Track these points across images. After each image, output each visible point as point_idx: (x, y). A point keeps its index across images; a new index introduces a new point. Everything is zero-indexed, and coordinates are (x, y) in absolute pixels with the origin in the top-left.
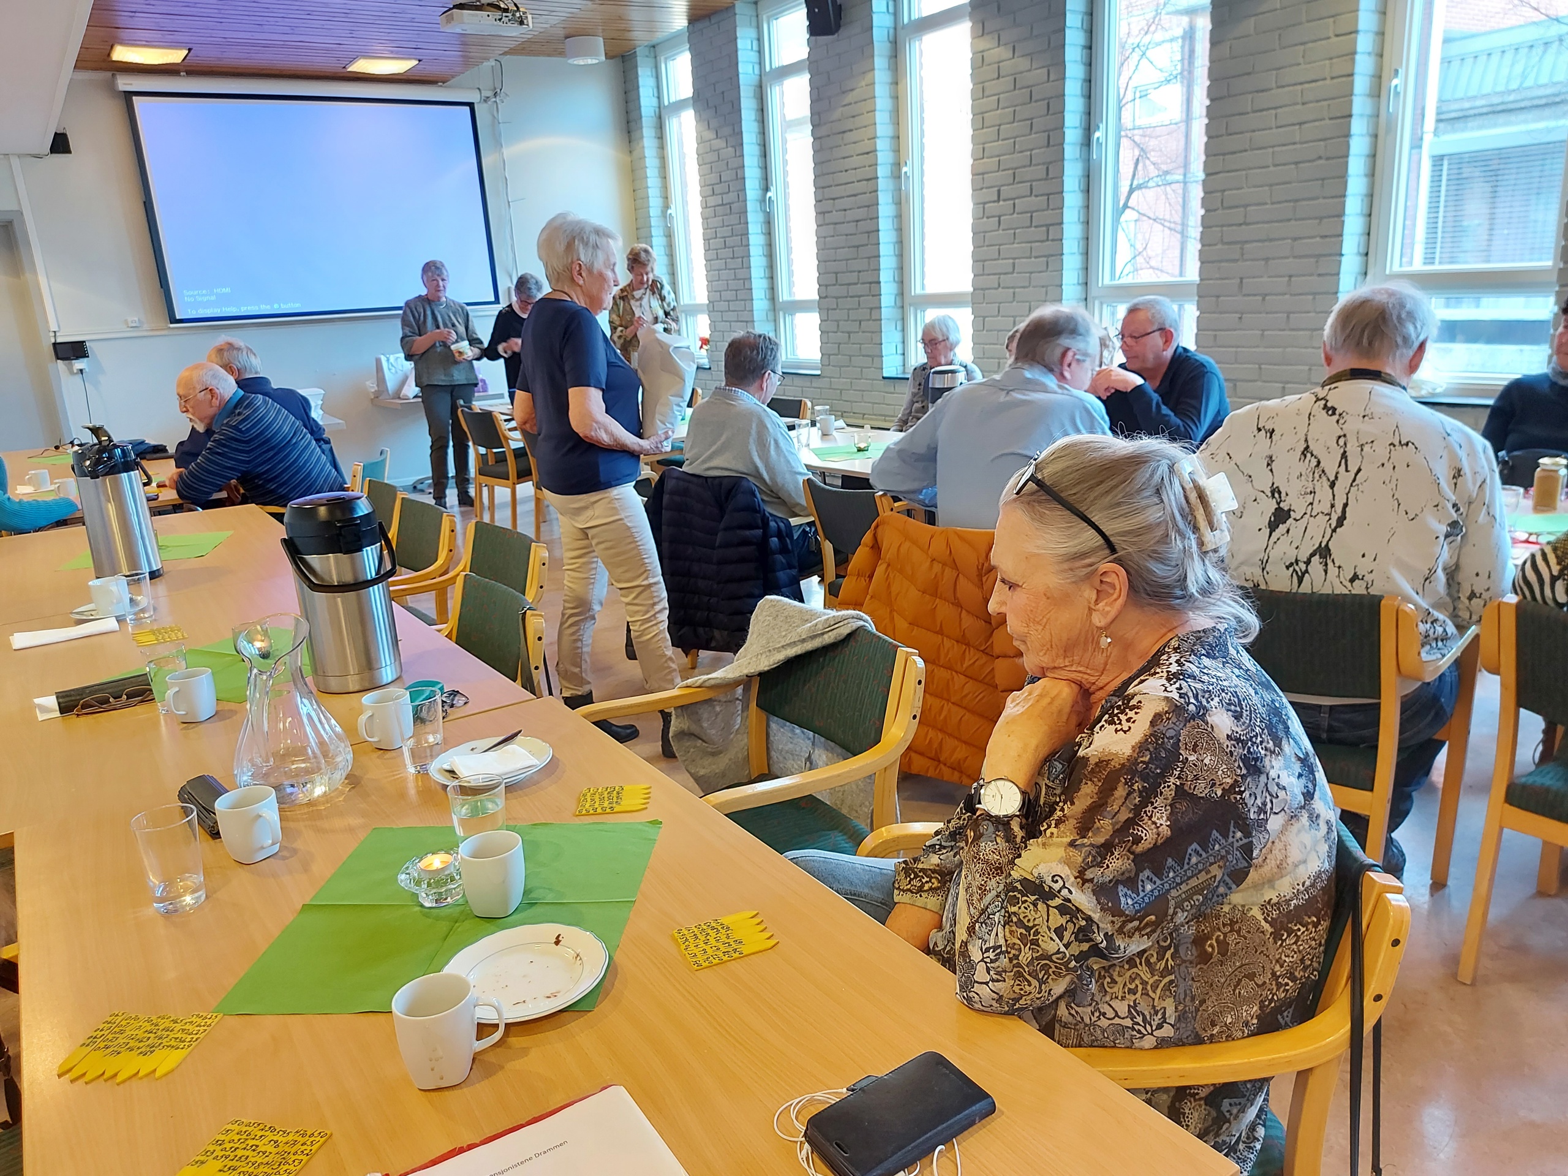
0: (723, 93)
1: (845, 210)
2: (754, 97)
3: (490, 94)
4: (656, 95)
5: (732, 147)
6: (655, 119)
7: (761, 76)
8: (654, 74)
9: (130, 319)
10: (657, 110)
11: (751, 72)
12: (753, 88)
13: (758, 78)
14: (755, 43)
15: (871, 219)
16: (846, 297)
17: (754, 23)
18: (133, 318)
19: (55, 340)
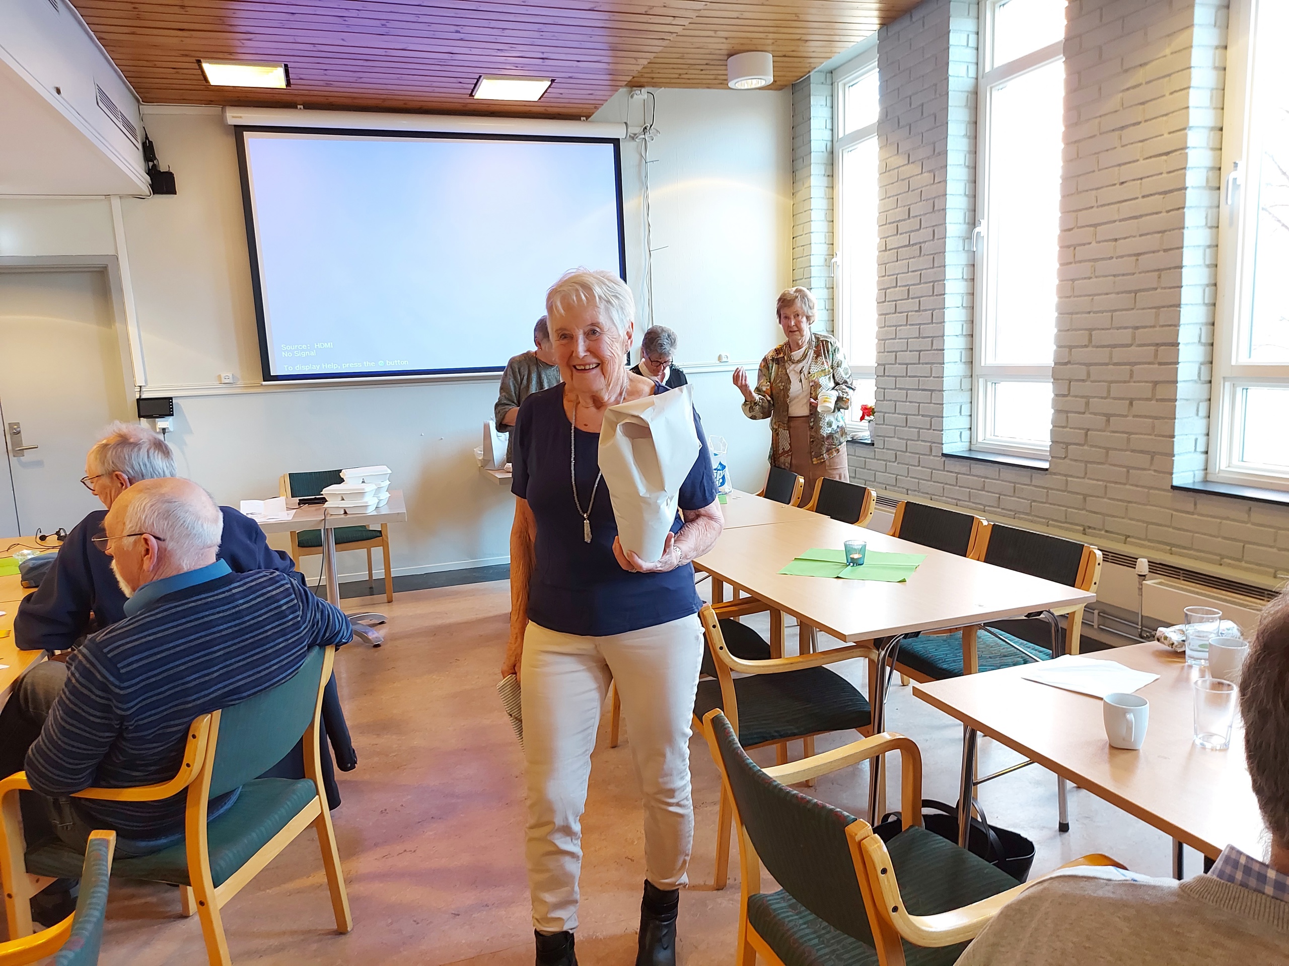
0: (922, 105)
1: (1116, 240)
2: (966, 106)
3: (638, 130)
4: (829, 126)
5: (930, 171)
6: (826, 154)
7: (977, 79)
8: (829, 104)
9: (223, 375)
10: (829, 144)
11: (964, 73)
12: (966, 94)
13: (973, 81)
14: (973, 38)
15: (1165, 251)
16: (1107, 364)
17: (973, 12)
18: (227, 375)
19: (140, 396)
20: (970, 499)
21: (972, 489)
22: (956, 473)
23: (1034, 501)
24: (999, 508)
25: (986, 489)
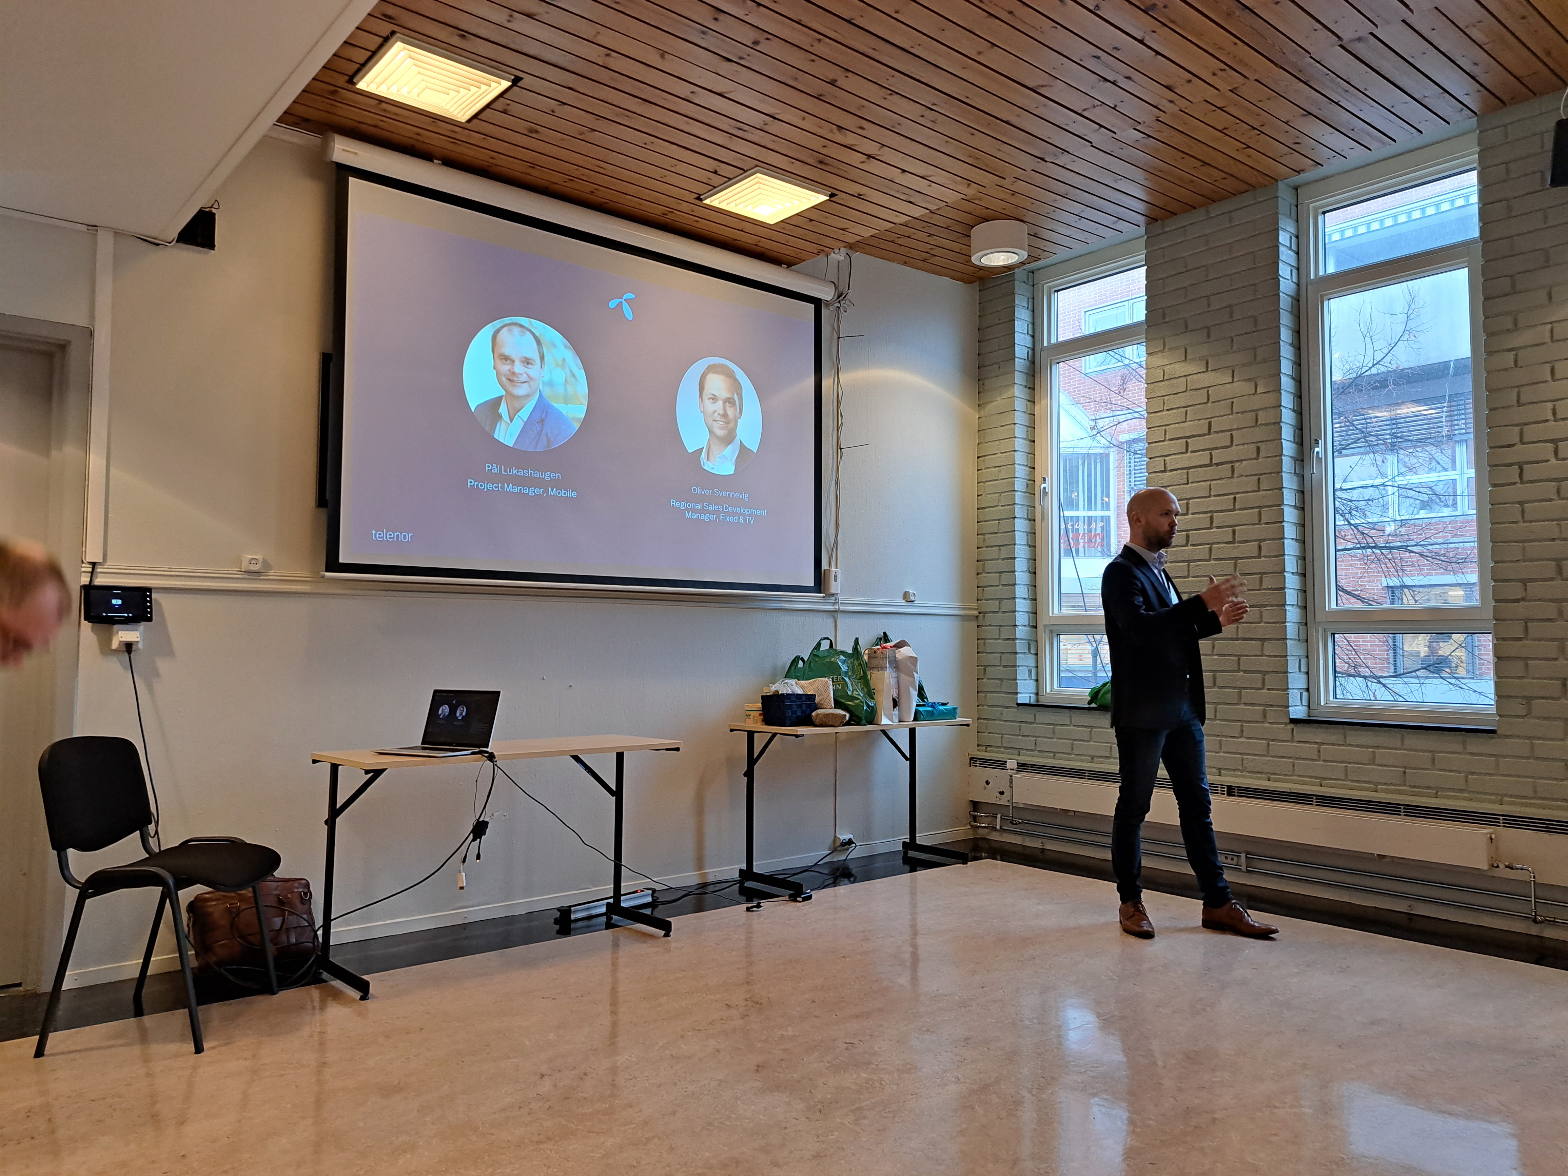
0: (1231, 307)
2: (1291, 312)
4: (1031, 332)
6: (1027, 363)
7: (1299, 285)
8: (1030, 307)
9: (246, 557)
10: (1031, 352)
13: (1295, 286)
14: (1294, 241)
17: (1293, 214)
18: (254, 555)
19: (91, 581)
20: (1346, 775)
21: (1349, 763)
22: (1316, 743)
23: (1473, 773)
24: (1404, 785)
25: (1377, 762)
